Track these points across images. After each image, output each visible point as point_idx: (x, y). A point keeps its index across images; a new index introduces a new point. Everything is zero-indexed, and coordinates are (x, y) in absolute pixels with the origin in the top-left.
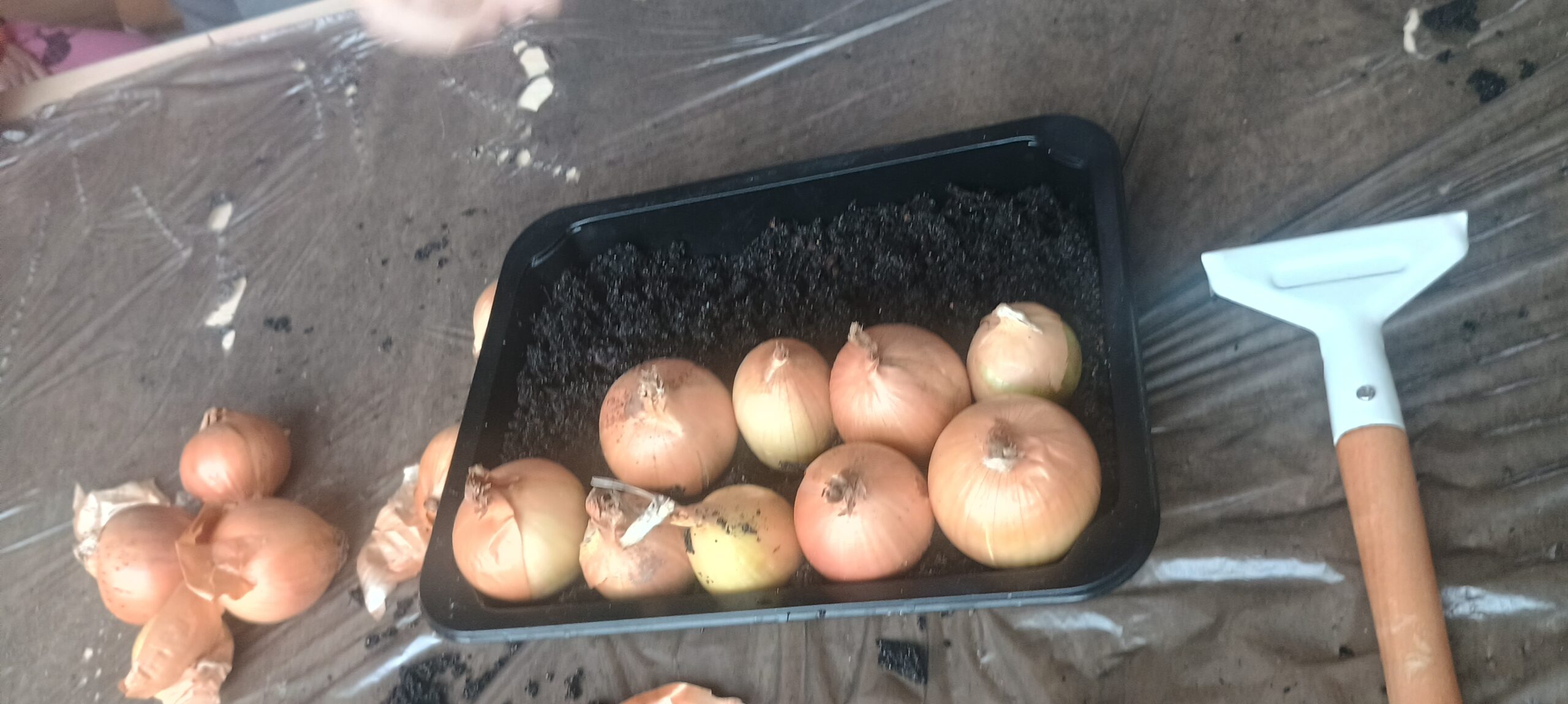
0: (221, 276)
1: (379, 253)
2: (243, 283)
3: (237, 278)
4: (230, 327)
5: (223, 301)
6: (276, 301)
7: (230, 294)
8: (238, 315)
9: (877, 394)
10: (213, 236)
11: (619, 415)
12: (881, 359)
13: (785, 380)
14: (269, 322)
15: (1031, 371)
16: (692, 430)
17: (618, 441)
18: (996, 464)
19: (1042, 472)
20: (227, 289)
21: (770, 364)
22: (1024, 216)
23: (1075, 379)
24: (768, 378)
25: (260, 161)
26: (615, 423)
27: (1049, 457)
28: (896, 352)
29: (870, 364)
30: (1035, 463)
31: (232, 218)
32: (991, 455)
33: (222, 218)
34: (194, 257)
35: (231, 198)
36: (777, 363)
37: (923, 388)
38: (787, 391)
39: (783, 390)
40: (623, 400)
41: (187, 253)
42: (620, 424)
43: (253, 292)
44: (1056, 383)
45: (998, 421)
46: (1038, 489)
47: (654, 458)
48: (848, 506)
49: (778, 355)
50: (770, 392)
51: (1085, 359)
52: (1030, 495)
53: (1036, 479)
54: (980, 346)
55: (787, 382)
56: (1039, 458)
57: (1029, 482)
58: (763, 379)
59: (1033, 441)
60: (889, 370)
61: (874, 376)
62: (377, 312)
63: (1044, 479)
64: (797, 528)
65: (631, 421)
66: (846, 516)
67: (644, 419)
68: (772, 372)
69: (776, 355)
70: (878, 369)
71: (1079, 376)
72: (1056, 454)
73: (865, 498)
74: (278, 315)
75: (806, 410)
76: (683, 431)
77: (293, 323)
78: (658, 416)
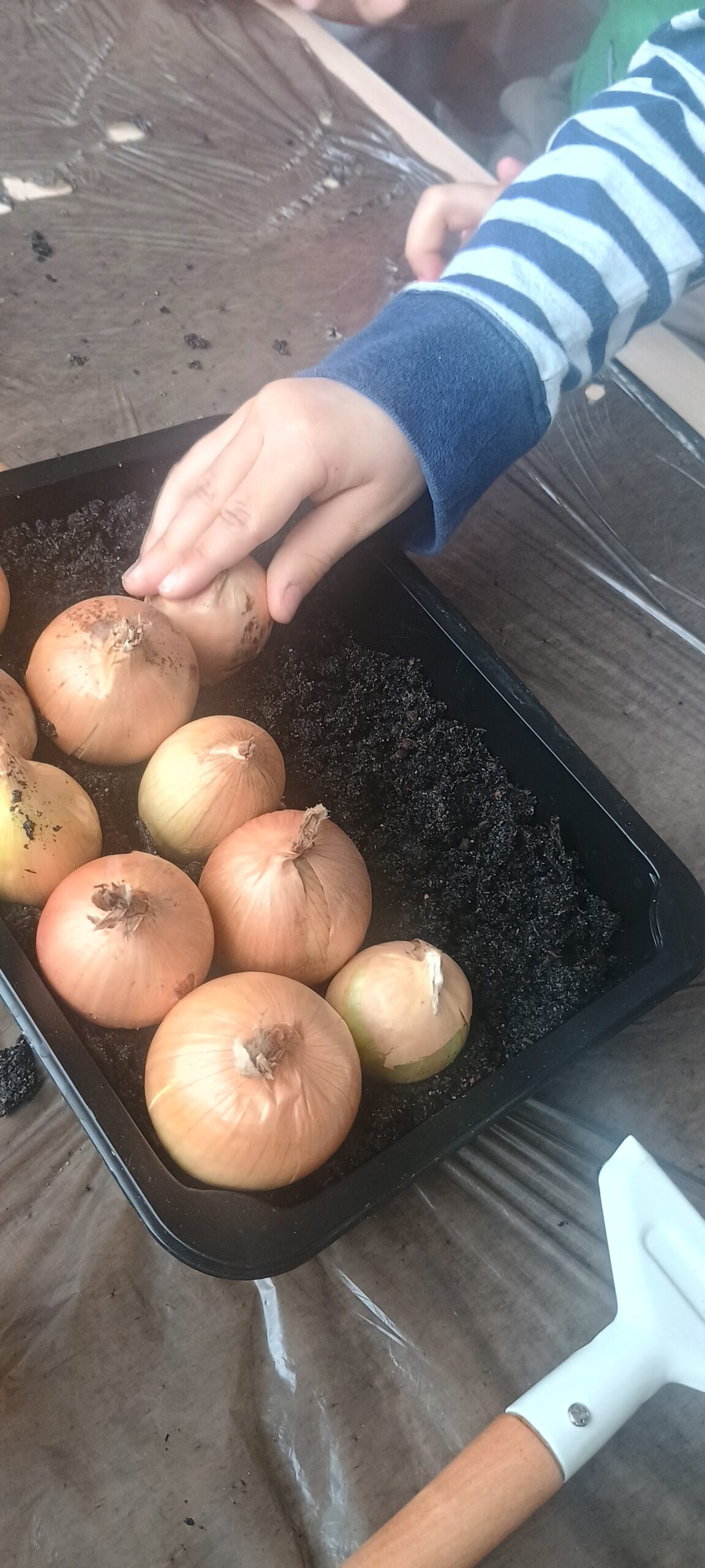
0: (62, 166)
1: (171, 301)
2: (66, 190)
3: (67, 181)
4: (12, 203)
5: (35, 181)
6: (64, 231)
7: (46, 184)
8: (29, 204)
9: (260, 877)
10: (102, 136)
11: (85, 620)
12: (301, 857)
13: (223, 770)
14: (39, 236)
15: (388, 1026)
16: (114, 704)
17: (59, 636)
18: (242, 1057)
19: (265, 1109)
20: (50, 179)
21: (231, 744)
22: (571, 915)
23: (412, 1077)
24: (214, 751)
25: (206, 139)
26: (75, 622)
27: (288, 1106)
28: (319, 867)
29: (288, 850)
30: (272, 1097)
31: (131, 143)
32: (247, 1045)
33: (124, 134)
34: (67, 131)
35: (149, 131)
36: (234, 751)
37: (299, 921)
38: (213, 780)
39: (211, 775)
40: (104, 615)
41: (69, 122)
42: (77, 627)
43: (63, 204)
44: (392, 1061)
45: (298, 1028)
46: (244, 1115)
47: (62, 684)
48: (103, 922)
49: (243, 747)
50: (201, 762)
51: (443, 1073)
52: (232, 1110)
53: (253, 1106)
54: (385, 955)
55: (224, 773)
56: (279, 1098)
57: (245, 1102)
58: (210, 747)
59: (297, 1080)
60: (294, 874)
61: (278, 860)
62: (106, 332)
63: (260, 1117)
64: (67, 880)
65: (86, 636)
66: (93, 926)
67: (95, 648)
68: (223, 751)
69: (241, 745)
70: (287, 861)
71: (417, 1079)
72: (297, 1112)
73: (126, 933)
74: (51, 241)
75: (207, 812)
76: (107, 697)
77: (49, 260)
78: (106, 661)
